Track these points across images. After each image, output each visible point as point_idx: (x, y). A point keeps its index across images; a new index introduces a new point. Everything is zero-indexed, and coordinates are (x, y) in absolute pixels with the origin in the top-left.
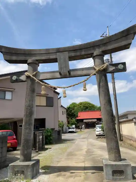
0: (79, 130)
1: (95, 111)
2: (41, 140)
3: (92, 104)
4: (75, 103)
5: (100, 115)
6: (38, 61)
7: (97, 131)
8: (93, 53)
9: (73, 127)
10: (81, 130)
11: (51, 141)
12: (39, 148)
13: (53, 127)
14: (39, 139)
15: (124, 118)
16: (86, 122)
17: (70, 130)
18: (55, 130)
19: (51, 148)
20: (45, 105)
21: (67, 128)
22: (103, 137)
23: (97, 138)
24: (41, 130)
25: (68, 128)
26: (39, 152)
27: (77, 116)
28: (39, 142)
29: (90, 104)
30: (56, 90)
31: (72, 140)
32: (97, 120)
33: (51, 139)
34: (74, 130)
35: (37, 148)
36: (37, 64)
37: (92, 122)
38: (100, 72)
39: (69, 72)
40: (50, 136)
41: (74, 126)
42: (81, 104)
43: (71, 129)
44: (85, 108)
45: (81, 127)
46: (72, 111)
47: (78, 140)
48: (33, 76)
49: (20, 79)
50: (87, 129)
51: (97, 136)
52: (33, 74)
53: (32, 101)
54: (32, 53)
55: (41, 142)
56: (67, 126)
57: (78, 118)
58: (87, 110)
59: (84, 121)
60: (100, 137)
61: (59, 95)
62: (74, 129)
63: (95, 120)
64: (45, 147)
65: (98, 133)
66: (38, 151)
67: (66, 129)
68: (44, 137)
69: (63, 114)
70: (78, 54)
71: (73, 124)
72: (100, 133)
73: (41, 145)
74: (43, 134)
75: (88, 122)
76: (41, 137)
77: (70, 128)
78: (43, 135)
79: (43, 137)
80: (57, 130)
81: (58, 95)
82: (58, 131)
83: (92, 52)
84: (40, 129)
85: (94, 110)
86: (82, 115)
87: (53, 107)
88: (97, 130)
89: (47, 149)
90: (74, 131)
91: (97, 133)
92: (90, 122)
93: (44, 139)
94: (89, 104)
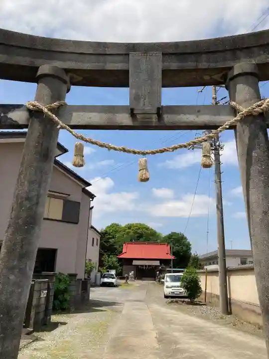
0: (123, 281)
1: (158, 244)
2: (43, 301)
3: (152, 229)
4: (117, 225)
5: (167, 254)
6: (70, 74)
7: (167, 287)
8: (231, 68)
9: (112, 275)
10: (126, 282)
11: (66, 305)
12: (35, 323)
13: (73, 272)
14: (40, 298)
15: (212, 262)
16: (137, 266)
17: (106, 280)
18: (78, 277)
19: (65, 324)
20: (60, 218)
21: (99, 274)
22: (183, 302)
23: (170, 303)
24: (46, 277)
25: (101, 275)
26: (35, 334)
27: (121, 252)
28: (38, 306)
29: (147, 229)
30: (87, 188)
31: (114, 304)
32: (161, 263)
33: (66, 300)
34: (113, 281)
35: (32, 322)
36: (65, 82)
37: (149, 266)
38: (250, 118)
39: (160, 112)
40: (65, 291)
41: (113, 272)
42: (129, 227)
43: (106, 277)
44: (138, 237)
45: (127, 275)
46: (110, 240)
47: (127, 304)
48: (49, 110)
49: (11, 119)
50: (138, 279)
51: (166, 297)
52: (53, 105)
53: (40, 187)
54: (53, 50)
55: (43, 308)
56: (99, 271)
57: (121, 257)
58: (141, 239)
59: (135, 263)
60: (175, 300)
61: (93, 199)
62: (113, 278)
63: (157, 263)
64: (50, 319)
65: (170, 290)
66: (33, 331)
67: (96, 276)
68: (52, 293)
69: (93, 245)
70: (190, 64)
71: (111, 268)
72: (173, 291)
73: (42, 315)
74: (51, 288)
75: (142, 266)
76: (44, 294)
77: (103, 276)
78: (48, 289)
79: (48, 294)
80: (81, 280)
81: (91, 199)
82: (83, 282)
83: (228, 64)
84: (44, 273)
85: (155, 243)
86: (130, 251)
87: (77, 223)
88: (166, 284)
89: (56, 325)
90: (112, 283)
91: (168, 291)
92: (146, 266)
93: (52, 299)
94: (145, 228)
